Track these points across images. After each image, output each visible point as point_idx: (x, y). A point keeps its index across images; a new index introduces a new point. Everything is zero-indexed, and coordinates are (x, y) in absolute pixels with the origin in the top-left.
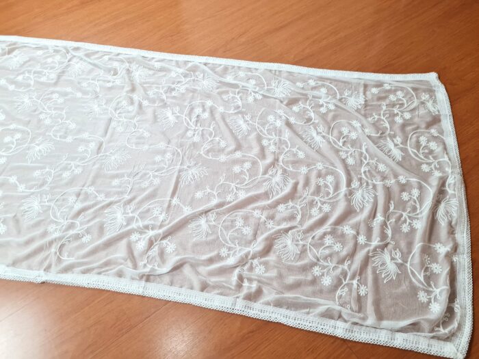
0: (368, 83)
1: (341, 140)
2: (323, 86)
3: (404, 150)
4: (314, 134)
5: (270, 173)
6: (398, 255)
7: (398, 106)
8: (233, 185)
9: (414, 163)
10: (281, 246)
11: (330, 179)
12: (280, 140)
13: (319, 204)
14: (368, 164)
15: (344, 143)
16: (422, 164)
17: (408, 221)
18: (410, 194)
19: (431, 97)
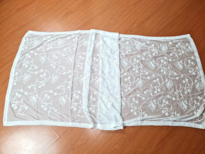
0: (168, 41)
1: (161, 65)
2: (152, 43)
3: (183, 65)
4: (152, 63)
5: (137, 80)
6: (186, 102)
7: (179, 49)
8: (126, 86)
9: (186, 70)
10: (150, 106)
11: (158, 79)
12: (139, 68)
13: (157, 89)
14: (171, 73)
15: (162, 66)
16: (189, 70)
17: (186, 90)
18: (185, 81)
19: (189, 44)
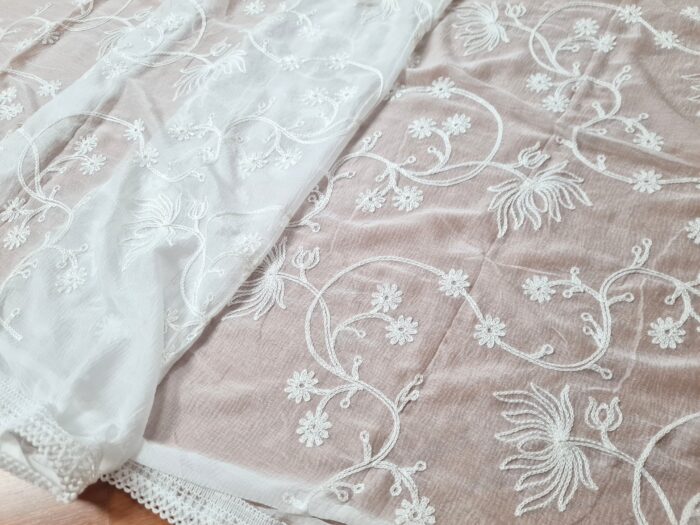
5: (523, 161)
8: (392, 167)
10: (523, 439)
12: (591, 85)
